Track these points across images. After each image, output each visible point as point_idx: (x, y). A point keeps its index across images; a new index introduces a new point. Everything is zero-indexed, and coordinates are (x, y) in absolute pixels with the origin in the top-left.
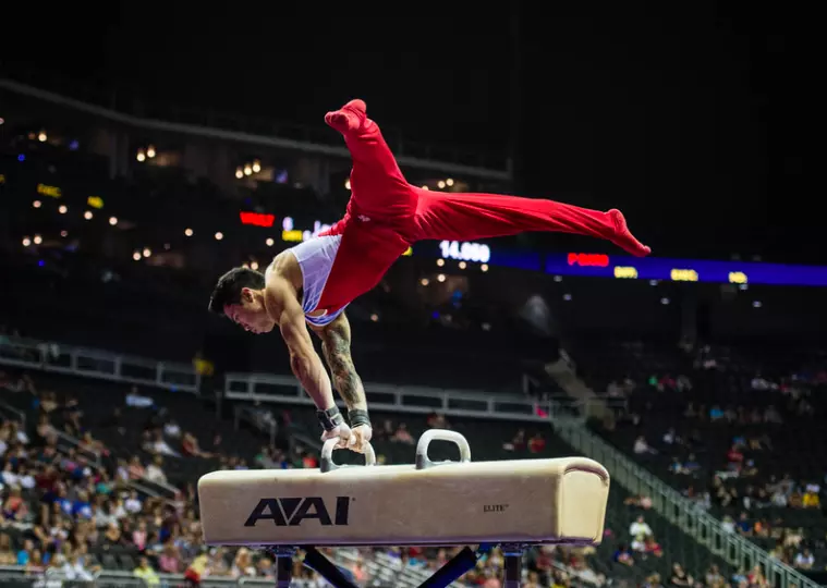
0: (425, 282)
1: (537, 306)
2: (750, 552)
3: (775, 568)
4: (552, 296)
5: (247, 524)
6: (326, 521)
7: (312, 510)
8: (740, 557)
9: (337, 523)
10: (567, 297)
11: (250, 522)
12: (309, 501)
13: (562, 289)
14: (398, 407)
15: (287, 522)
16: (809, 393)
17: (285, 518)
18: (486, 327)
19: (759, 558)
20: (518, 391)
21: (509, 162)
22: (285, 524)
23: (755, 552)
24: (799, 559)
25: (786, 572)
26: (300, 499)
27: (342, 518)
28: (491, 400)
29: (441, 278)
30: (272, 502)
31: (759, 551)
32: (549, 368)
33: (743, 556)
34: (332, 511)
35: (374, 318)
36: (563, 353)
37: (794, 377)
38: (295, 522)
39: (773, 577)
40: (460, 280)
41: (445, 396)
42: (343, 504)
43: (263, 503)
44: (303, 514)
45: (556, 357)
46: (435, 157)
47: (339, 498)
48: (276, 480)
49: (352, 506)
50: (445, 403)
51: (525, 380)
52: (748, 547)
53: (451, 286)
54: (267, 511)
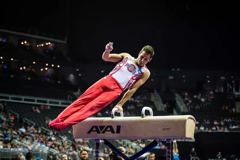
0: (42, 70)
1: (72, 77)
2: (129, 143)
3: (135, 147)
4: (76, 74)
5: (88, 133)
6: (113, 132)
7: (109, 129)
8: (126, 144)
9: (117, 133)
10: (80, 75)
11: (89, 132)
12: (108, 127)
13: (78, 72)
14: (36, 103)
15: (101, 132)
16: (142, 101)
17: (100, 131)
18: (59, 82)
19: (131, 145)
20: (67, 99)
21: (66, 39)
22: (100, 133)
23: (130, 143)
24: (141, 145)
25: (138, 148)
26: (105, 126)
27: (118, 131)
28: (60, 102)
29: (46, 69)
30: (96, 127)
31: (131, 142)
32: (75, 94)
33: (127, 144)
34: (115, 130)
35: (29, 79)
36: (79, 90)
37: (139, 97)
38: (103, 132)
39: (135, 149)
40: (51, 69)
41: (48, 100)
42: (119, 128)
43: (93, 127)
44: (106, 130)
45: (77, 91)
46: (46, 36)
47: (117, 126)
48: (97, 120)
49: (121, 128)
50: (48, 102)
51: (69, 96)
52: (128, 141)
53: (49, 71)
54: (95, 129)
